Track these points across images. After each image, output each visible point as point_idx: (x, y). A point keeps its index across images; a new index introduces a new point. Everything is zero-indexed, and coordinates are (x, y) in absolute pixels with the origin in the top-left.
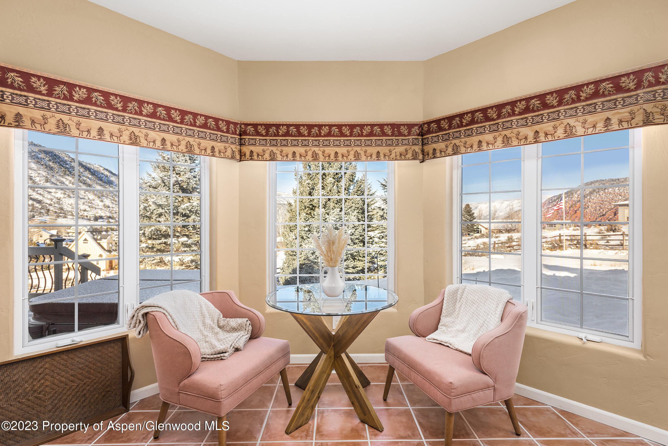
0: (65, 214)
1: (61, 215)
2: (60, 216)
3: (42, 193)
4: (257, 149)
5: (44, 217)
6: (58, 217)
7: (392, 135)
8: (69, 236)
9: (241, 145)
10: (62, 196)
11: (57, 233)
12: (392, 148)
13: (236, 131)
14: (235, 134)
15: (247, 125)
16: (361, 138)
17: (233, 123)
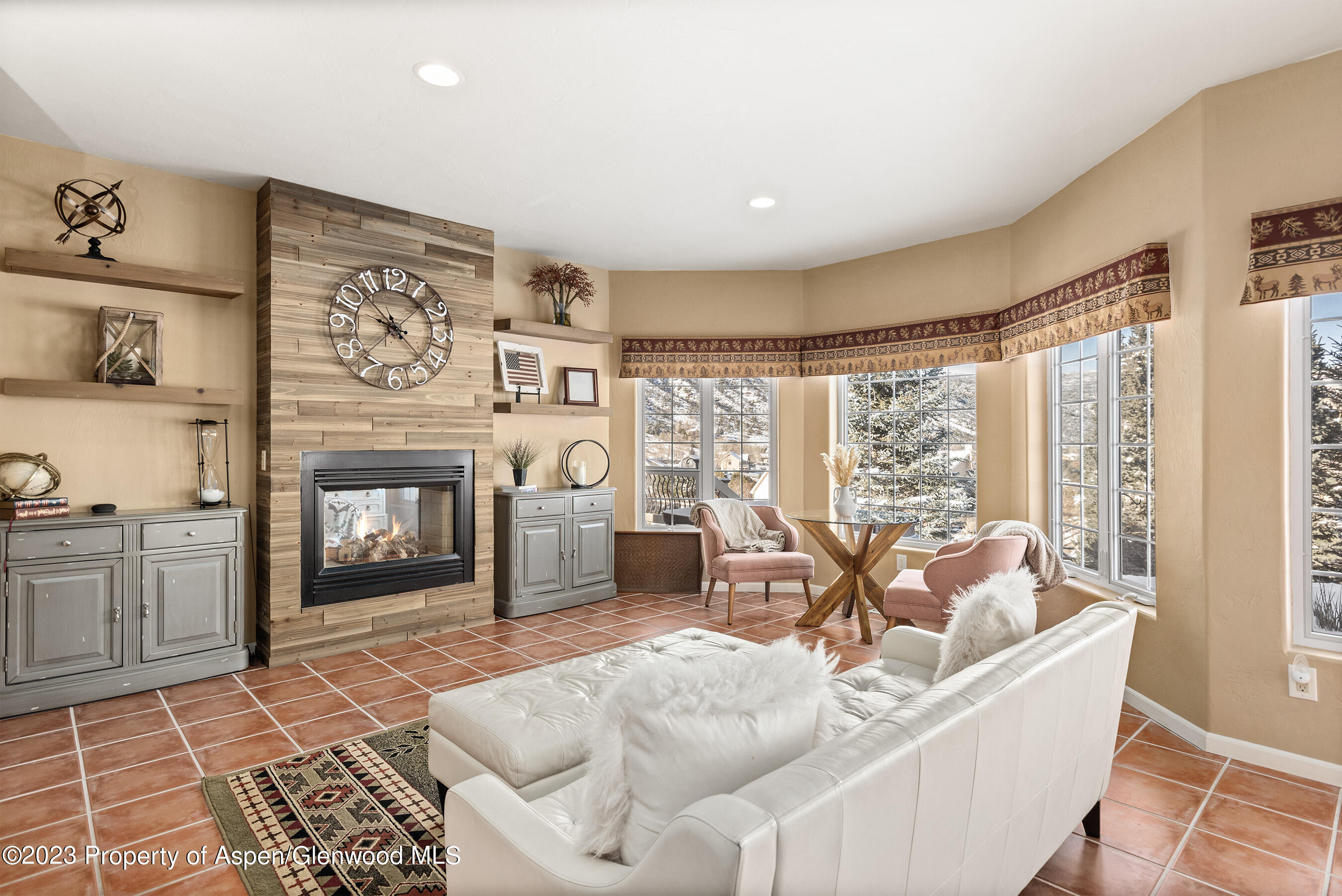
0: (760, 428)
1: (754, 429)
2: (754, 432)
3: (732, 396)
4: (815, 364)
5: (734, 433)
6: (751, 432)
7: (959, 333)
8: (764, 464)
9: (801, 360)
10: (755, 399)
11: (749, 459)
12: (958, 349)
13: (796, 347)
14: (796, 350)
15: (806, 339)
16: (922, 340)
17: (792, 340)
